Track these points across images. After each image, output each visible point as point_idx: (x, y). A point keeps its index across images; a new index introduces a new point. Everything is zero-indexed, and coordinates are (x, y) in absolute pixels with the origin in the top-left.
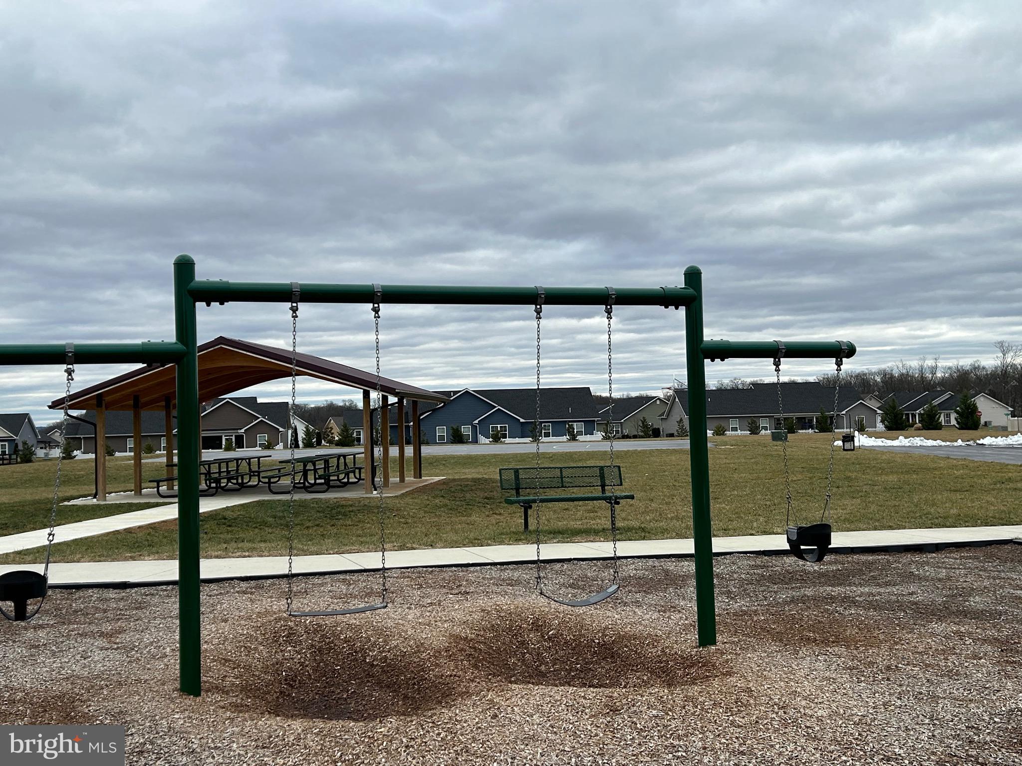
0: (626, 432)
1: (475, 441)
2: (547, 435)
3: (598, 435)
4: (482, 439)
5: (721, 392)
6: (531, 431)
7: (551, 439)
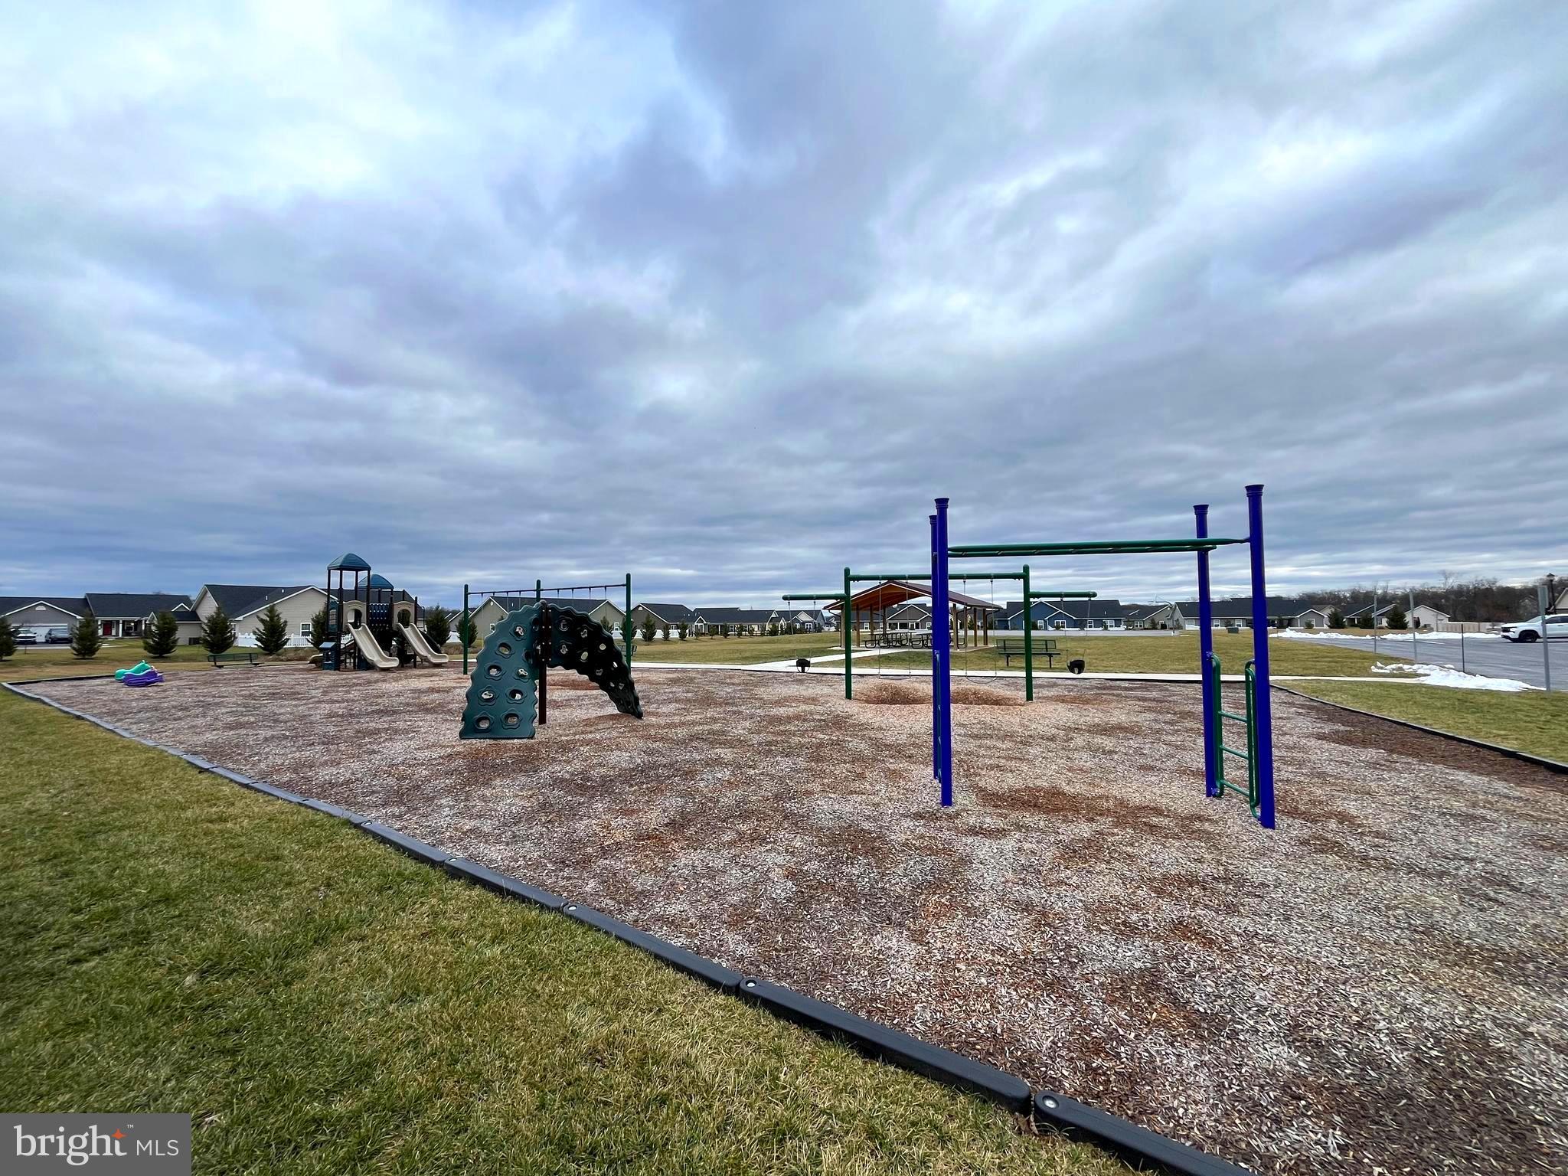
0: (1146, 626)
1: (1046, 629)
2: (1091, 627)
3: (1123, 627)
4: (1050, 628)
5: (1224, 604)
6: (1081, 625)
7: (1093, 629)
